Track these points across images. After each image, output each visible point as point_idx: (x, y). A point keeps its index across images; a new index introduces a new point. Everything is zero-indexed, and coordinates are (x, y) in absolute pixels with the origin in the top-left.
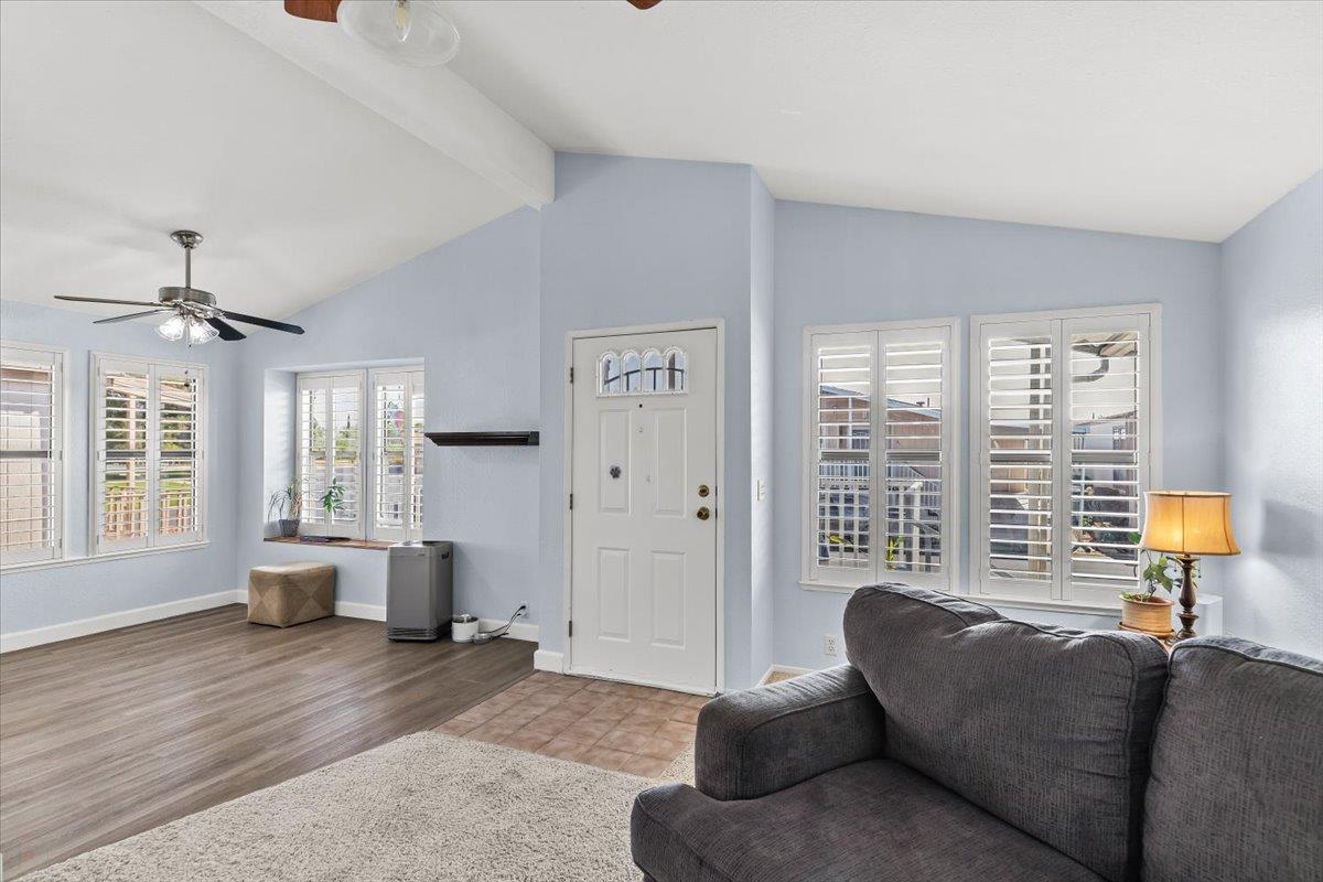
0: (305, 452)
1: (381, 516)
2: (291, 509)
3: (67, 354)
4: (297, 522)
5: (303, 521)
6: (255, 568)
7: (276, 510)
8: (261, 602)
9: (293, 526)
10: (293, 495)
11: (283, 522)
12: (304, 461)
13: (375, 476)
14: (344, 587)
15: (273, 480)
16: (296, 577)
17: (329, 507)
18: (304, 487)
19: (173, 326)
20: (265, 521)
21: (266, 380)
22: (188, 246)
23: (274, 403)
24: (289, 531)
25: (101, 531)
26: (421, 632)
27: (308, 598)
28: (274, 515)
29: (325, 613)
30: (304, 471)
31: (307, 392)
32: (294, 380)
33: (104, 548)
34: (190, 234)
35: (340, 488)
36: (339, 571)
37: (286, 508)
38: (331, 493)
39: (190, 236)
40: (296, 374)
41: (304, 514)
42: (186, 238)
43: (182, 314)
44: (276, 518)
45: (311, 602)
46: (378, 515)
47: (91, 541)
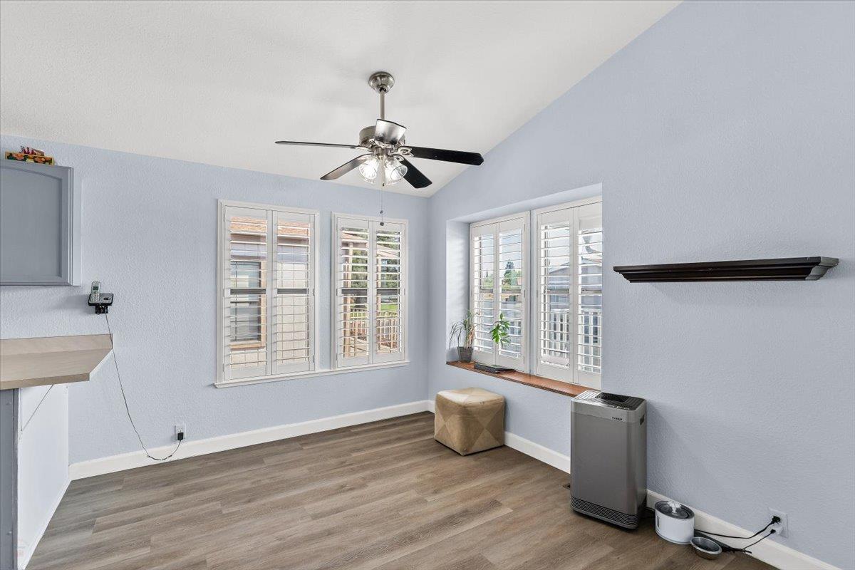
0: (476, 290)
1: (545, 352)
2: (467, 337)
3: (318, 215)
4: (470, 350)
5: (475, 349)
6: (439, 393)
7: (455, 338)
8: (445, 425)
9: (469, 354)
10: (468, 326)
11: (461, 349)
12: (476, 298)
13: (538, 313)
14: (513, 420)
15: (453, 313)
16: (472, 409)
17: (497, 341)
18: (476, 320)
19: (370, 167)
20: (447, 347)
21: (448, 230)
22: (382, 89)
23: (453, 249)
24: (464, 358)
25: (340, 350)
26: (615, 514)
27: (483, 429)
28: (453, 342)
29: (497, 444)
30: (475, 306)
31: (477, 239)
32: (467, 228)
33: (342, 364)
34: (383, 75)
35: (506, 323)
36: (508, 402)
37: (462, 337)
38: (498, 327)
39: (384, 76)
40: (469, 224)
41: (476, 343)
42: (380, 80)
43: (378, 155)
44: (455, 345)
45: (486, 433)
46: (542, 351)
47: (331, 358)
